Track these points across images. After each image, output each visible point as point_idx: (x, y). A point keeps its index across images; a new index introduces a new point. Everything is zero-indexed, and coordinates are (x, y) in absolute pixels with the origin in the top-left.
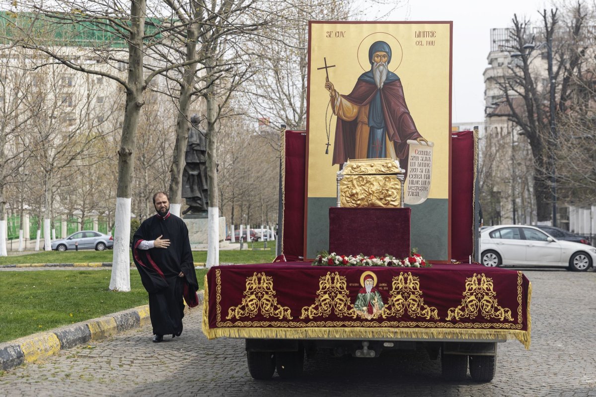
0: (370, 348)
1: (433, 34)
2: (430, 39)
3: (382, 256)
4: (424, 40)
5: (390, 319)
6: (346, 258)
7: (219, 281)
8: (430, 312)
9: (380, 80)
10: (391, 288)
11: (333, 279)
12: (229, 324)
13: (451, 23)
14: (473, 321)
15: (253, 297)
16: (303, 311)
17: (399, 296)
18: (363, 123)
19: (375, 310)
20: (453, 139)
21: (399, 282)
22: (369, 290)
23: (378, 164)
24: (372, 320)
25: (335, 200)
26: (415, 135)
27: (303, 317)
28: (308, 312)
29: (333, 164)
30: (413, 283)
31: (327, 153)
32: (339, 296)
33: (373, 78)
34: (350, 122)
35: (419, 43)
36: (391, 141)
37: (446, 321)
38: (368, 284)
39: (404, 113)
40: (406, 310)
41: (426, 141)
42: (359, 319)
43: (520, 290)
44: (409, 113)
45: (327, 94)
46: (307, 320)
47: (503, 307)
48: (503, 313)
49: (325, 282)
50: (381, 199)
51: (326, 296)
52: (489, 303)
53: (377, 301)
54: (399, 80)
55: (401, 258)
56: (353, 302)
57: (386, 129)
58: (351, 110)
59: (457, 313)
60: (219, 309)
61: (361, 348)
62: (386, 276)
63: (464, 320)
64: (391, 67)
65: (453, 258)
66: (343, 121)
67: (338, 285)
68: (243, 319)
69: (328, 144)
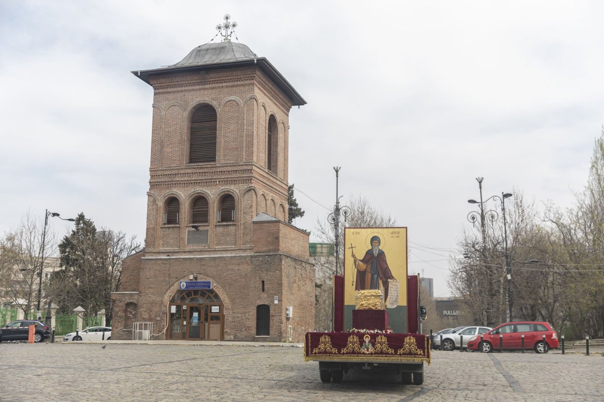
0: (368, 365)
1: (399, 233)
2: (398, 235)
3: (374, 330)
4: (395, 235)
5: (375, 353)
6: (359, 330)
7: (310, 338)
8: (391, 351)
9: (376, 253)
10: (375, 341)
11: (353, 338)
12: (314, 355)
13: (406, 228)
14: (408, 354)
15: (323, 344)
16: (342, 350)
17: (379, 345)
18: (368, 272)
19: (369, 350)
20: (409, 279)
21: (379, 339)
22: (367, 342)
23: (373, 292)
24: (369, 354)
25: (355, 306)
26: (392, 277)
27: (342, 352)
28: (344, 350)
29: (356, 290)
30: (384, 339)
31: (353, 285)
32: (356, 344)
33: (373, 252)
34: (363, 272)
35: (392, 237)
36: (381, 279)
37: (397, 354)
38: (367, 340)
39: (386, 267)
40: (382, 350)
41: (396, 280)
42: (363, 353)
43: (426, 342)
44: (388, 268)
45: (352, 259)
46: (343, 354)
47: (419, 349)
48: (419, 352)
49: (350, 339)
50: (373, 306)
51: (351, 344)
52: (414, 348)
53: (370, 346)
54: (384, 253)
55: (382, 331)
56: (361, 347)
57: (378, 275)
58: (363, 266)
59: (401, 351)
60: (310, 349)
61: (365, 365)
62: (374, 337)
63: (404, 354)
64: (380, 247)
65: (409, 332)
66: (359, 271)
67: (355, 340)
68: (319, 353)
69: (353, 282)
